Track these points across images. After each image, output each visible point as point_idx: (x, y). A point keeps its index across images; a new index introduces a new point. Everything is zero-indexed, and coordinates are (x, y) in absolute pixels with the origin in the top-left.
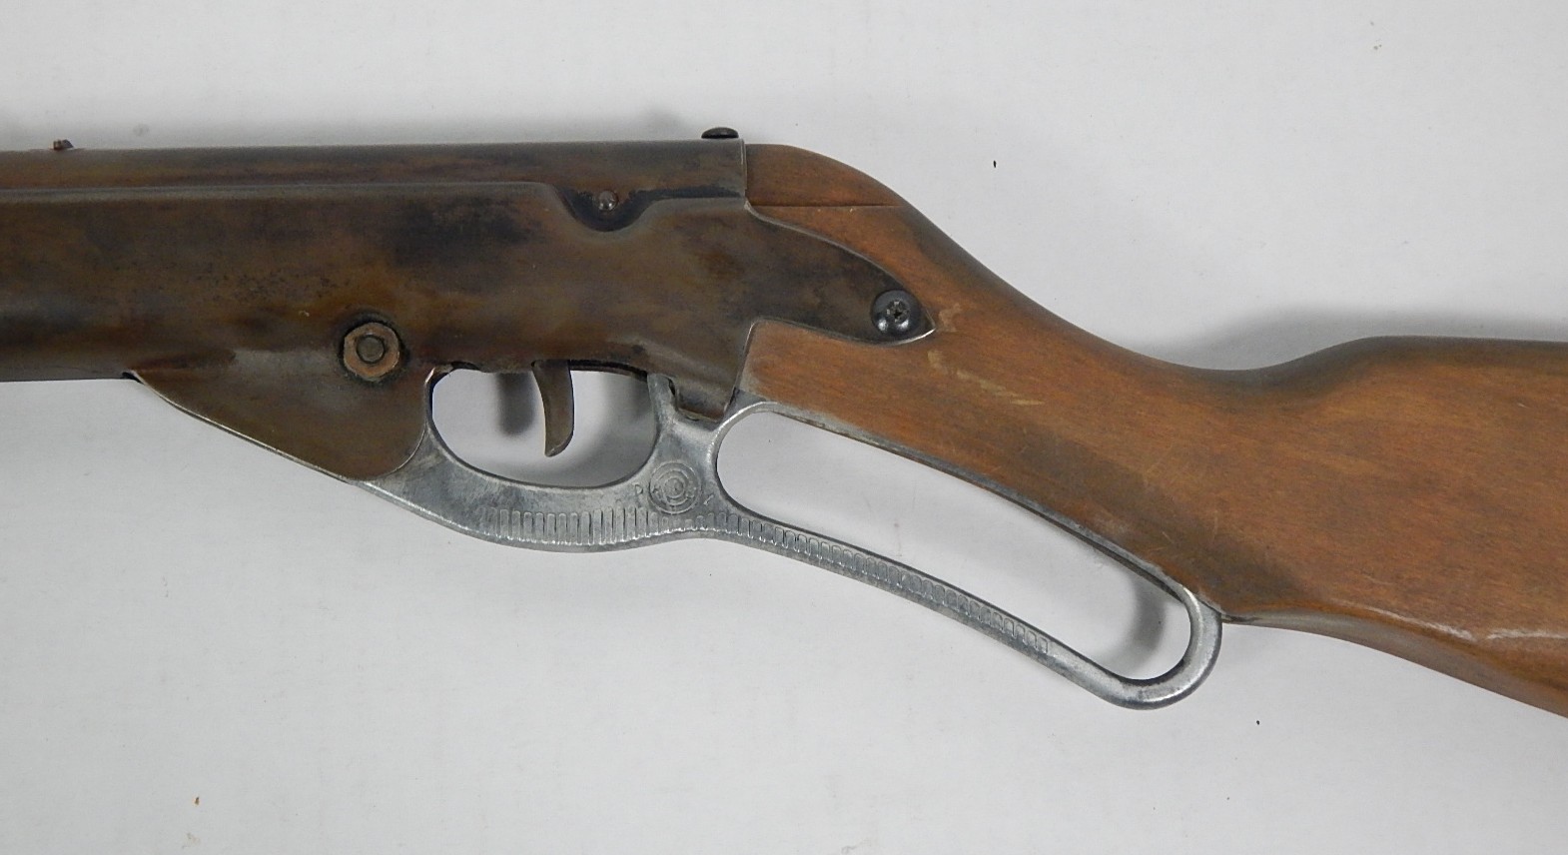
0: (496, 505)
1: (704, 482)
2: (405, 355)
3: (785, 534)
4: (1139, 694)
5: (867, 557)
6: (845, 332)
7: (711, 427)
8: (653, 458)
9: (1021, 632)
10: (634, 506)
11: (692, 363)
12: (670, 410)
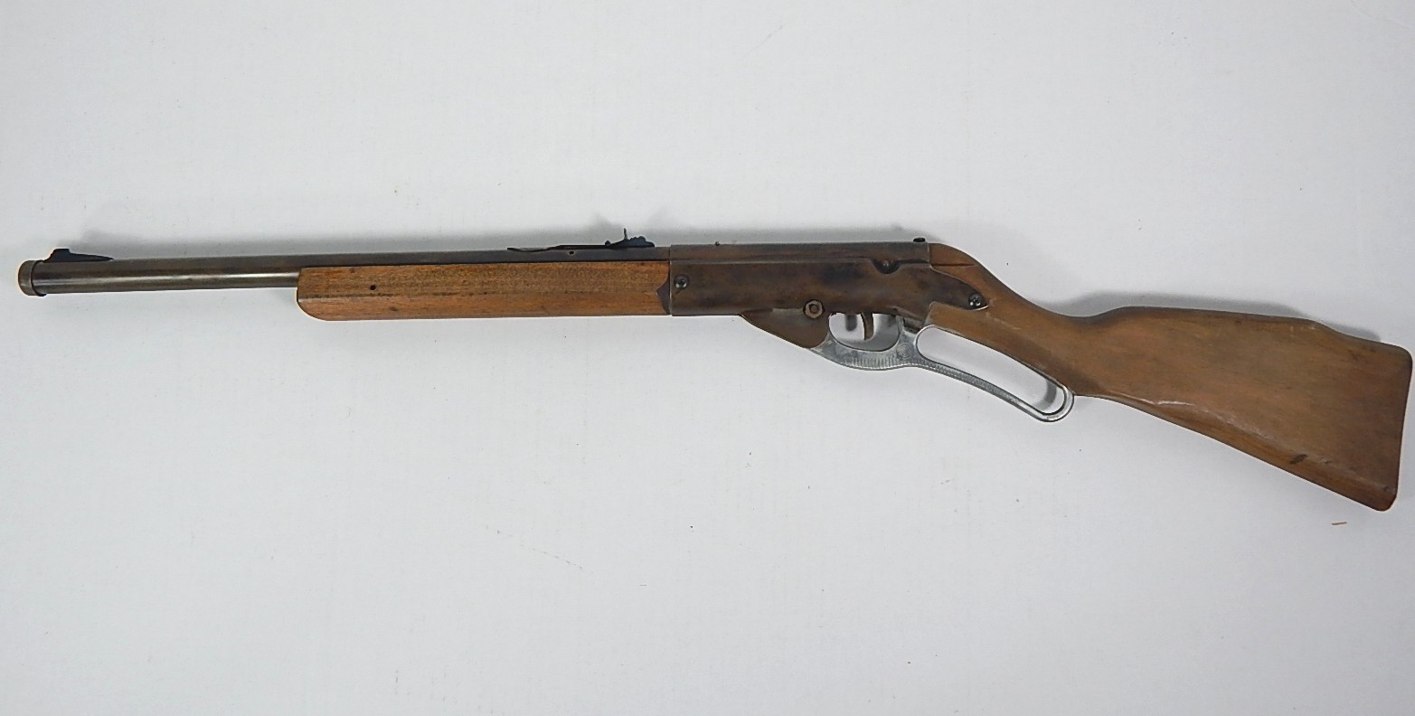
0: (850, 356)
1: (914, 350)
2: (824, 311)
3: (938, 366)
4: (1047, 418)
6: (960, 307)
7: (916, 333)
8: (898, 342)
9: (1011, 398)
10: (892, 357)
11: (911, 314)
12: (903, 327)
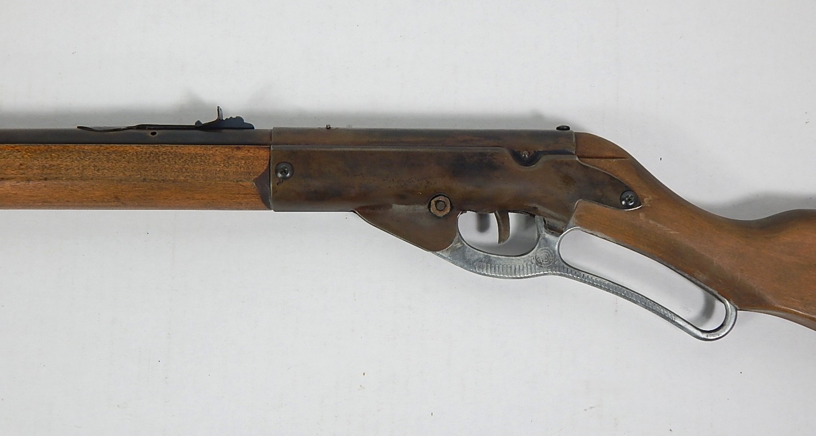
0: (482, 262)
1: (555, 256)
2: (452, 208)
3: (583, 275)
4: (706, 336)
5: (612, 284)
6: (611, 206)
7: (558, 236)
8: (537, 246)
9: (666, 312)
10: (531, 263)
11: (553, 213)
12: (543, 229)
